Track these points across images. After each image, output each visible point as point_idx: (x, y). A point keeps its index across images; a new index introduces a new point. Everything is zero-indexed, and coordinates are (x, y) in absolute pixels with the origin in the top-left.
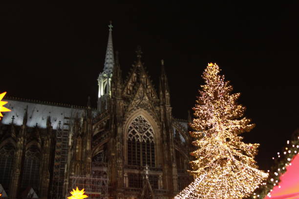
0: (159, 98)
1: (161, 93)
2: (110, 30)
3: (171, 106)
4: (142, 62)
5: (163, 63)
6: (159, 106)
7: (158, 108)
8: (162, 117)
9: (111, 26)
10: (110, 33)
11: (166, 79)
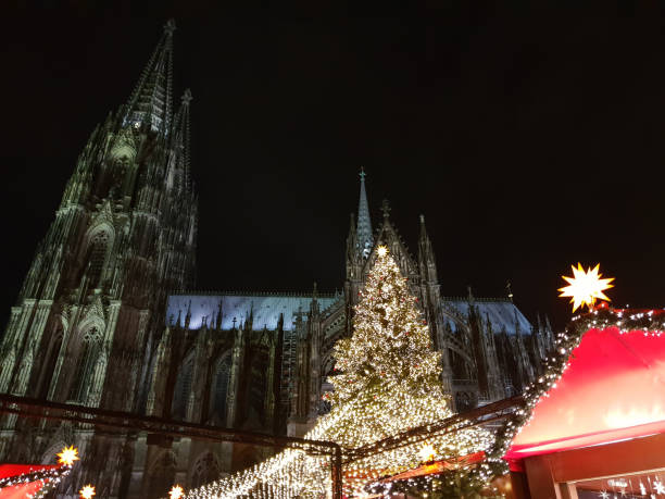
0: (419, 273)
1: (422, 265)
2: (362, 179)
3: (439, 283)
4: (391, 221)
5: (422, 220)
6: (419, 285)
7: (418, 288)
8: (425, 301)
9: (363, 174)
10: (363, 184)
11: (428, 243)
